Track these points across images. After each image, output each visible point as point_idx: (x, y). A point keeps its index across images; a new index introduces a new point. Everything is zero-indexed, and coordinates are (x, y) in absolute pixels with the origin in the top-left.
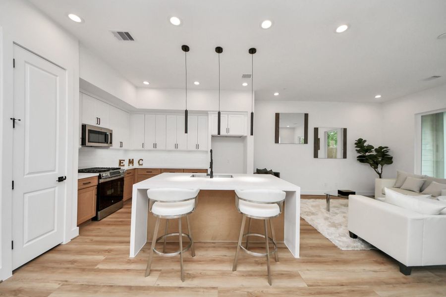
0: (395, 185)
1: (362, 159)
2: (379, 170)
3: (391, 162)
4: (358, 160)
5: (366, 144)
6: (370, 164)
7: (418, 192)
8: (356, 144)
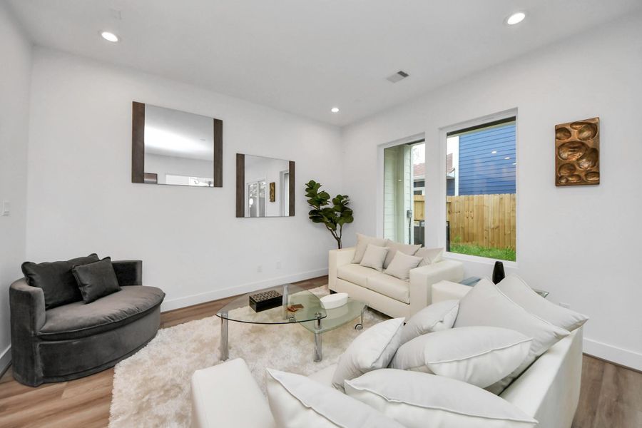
0: (354, 259)
1: (316, 217)
2: (338, 232)
3: (351, 220)
4: (310, 218)
5: (319, 191)
6: (326, 223)
7: (381, 269)
8: (307, 190)
